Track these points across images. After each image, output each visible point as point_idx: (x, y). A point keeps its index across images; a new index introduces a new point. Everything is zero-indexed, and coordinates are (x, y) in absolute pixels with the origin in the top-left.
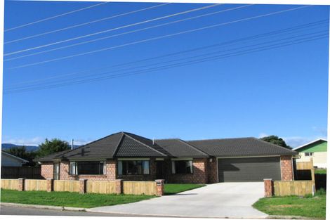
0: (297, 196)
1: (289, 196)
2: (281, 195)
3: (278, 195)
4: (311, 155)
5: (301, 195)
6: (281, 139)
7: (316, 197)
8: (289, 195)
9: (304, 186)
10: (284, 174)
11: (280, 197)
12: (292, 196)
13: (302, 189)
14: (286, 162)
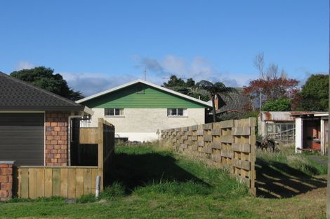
0: (63, 199)
1: (47, 200)
2: (32, 197)
3: (25, 196)
4: (117, 114)
5: (72, 196)
6: (59, 77)
7: (102, 201)
8: (48, 196)
9: (80, 179)
10: (50, 152)
11: (29, 200)
12: (54, 198)
13: (76, 184)
14: (57, 127)
